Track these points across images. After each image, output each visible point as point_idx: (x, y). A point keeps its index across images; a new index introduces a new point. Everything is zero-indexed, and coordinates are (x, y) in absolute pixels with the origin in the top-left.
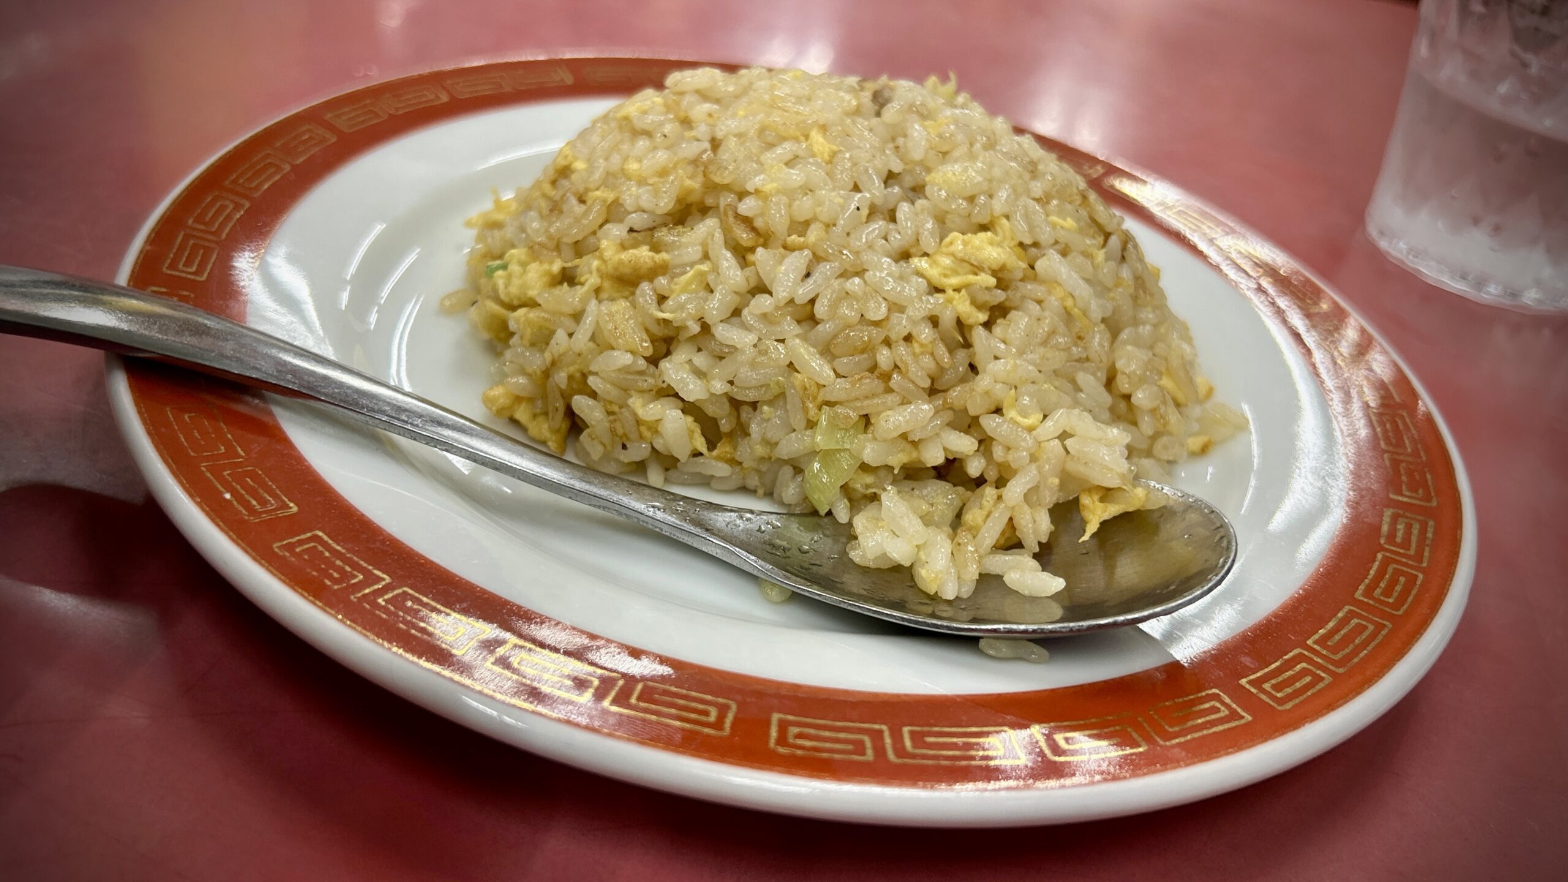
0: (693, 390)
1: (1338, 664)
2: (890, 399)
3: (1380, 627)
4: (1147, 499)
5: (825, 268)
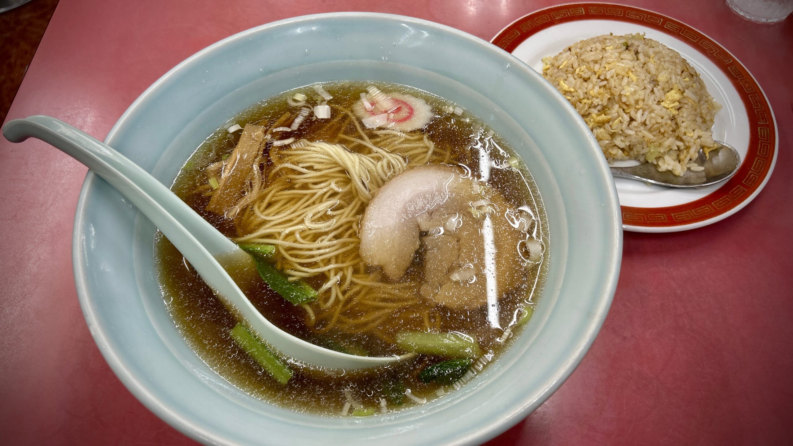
0: (622, 145)
1: (758, 173)
2: (665, 139)
3: (764, 161)
4: (717, 146)
5: (646, 113)
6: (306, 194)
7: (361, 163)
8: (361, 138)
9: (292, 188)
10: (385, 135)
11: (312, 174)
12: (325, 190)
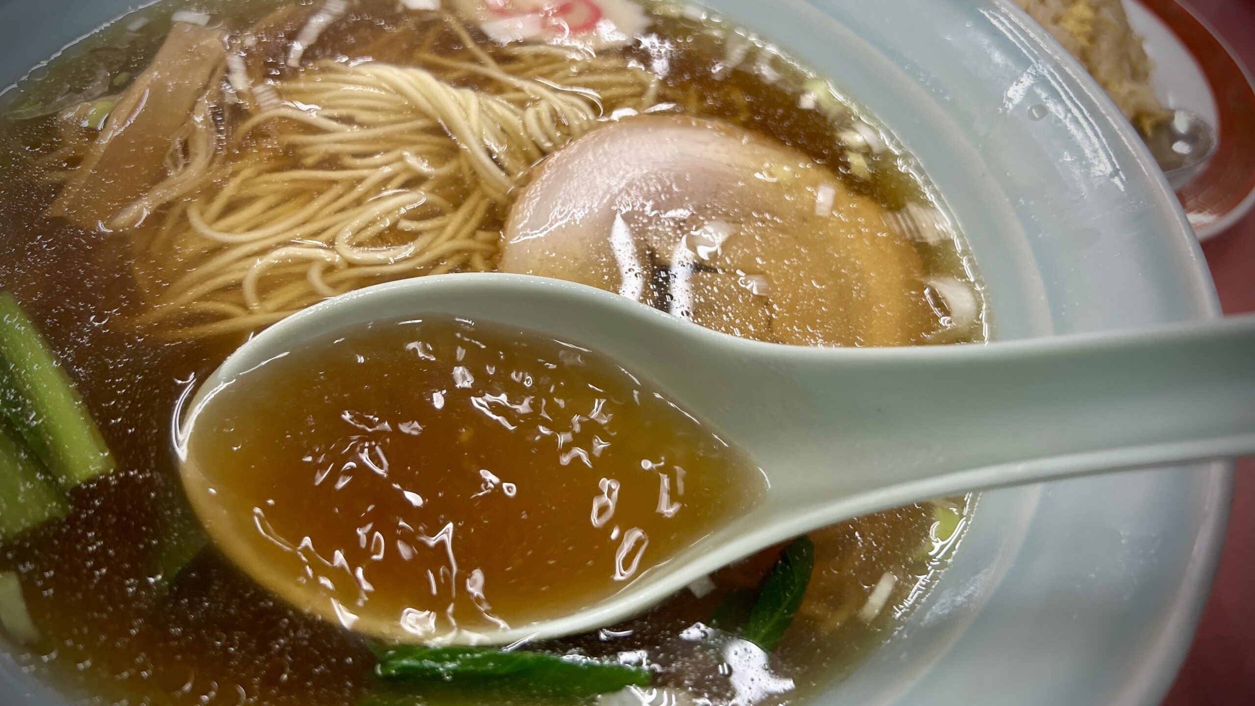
6: (334, 182)
7: (484, 111)
8: (474, 59)
9: (296, 165)
10: (537, 56)
11: (353, 132)
12: (387, 170)
